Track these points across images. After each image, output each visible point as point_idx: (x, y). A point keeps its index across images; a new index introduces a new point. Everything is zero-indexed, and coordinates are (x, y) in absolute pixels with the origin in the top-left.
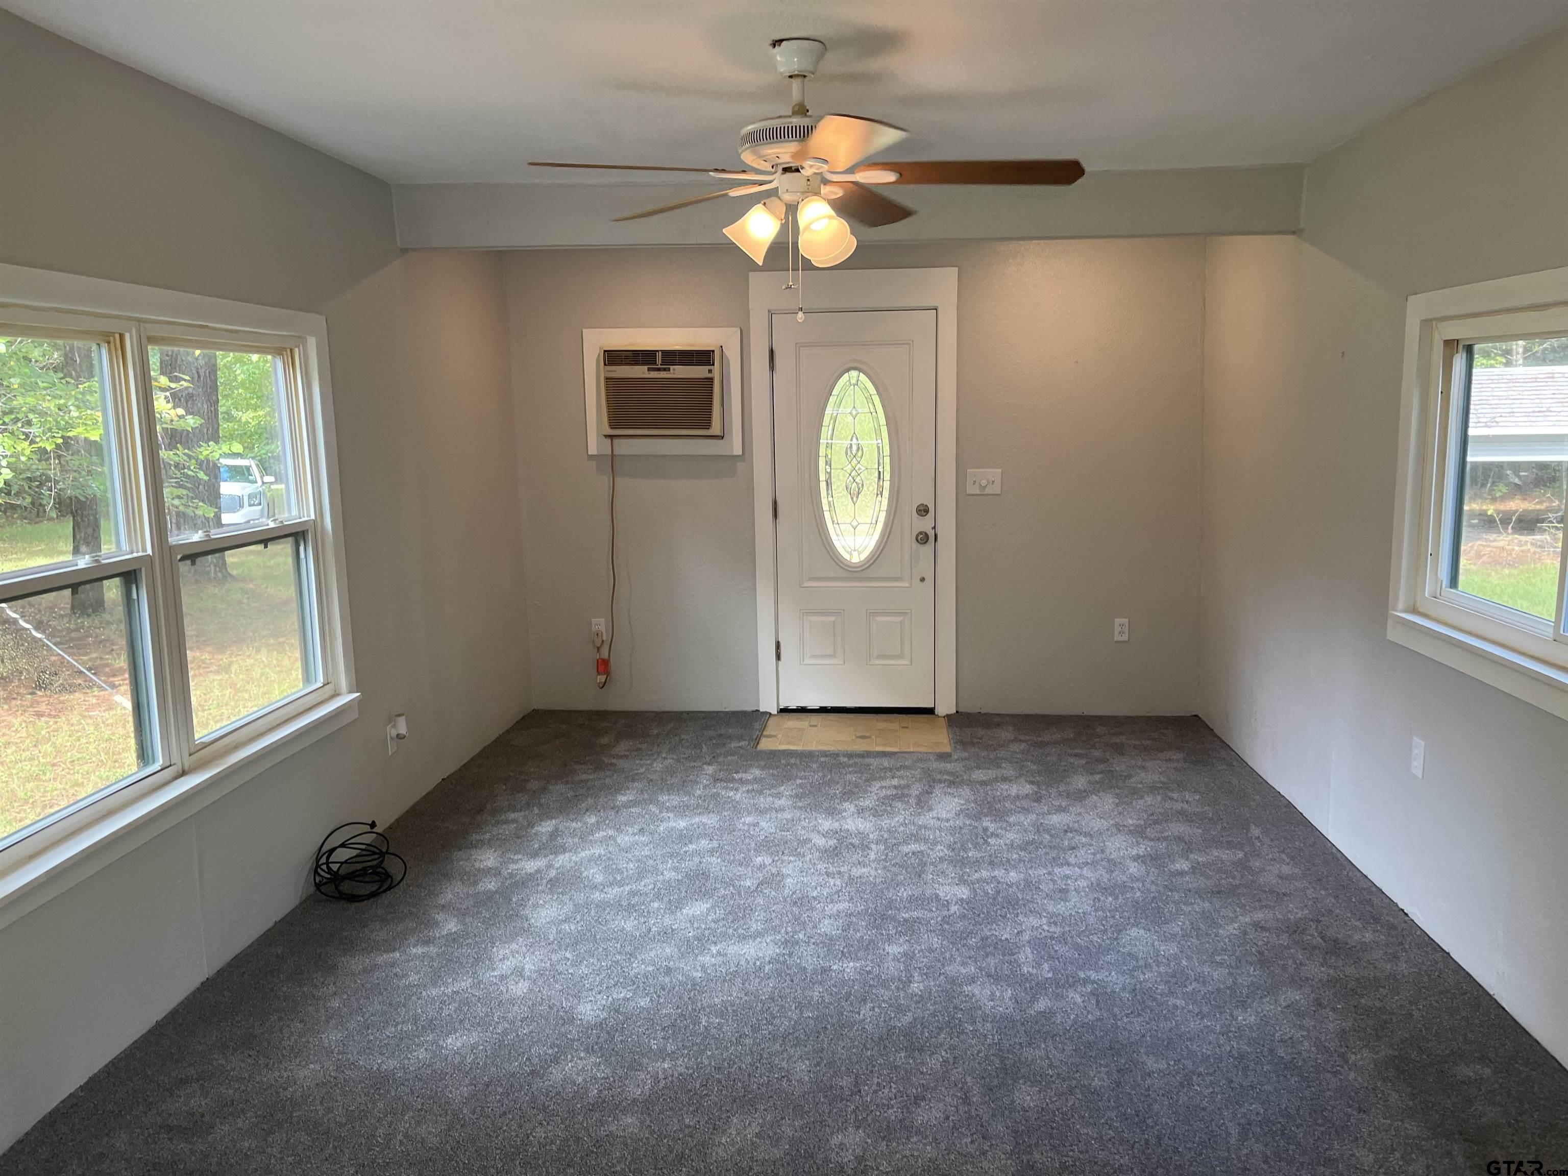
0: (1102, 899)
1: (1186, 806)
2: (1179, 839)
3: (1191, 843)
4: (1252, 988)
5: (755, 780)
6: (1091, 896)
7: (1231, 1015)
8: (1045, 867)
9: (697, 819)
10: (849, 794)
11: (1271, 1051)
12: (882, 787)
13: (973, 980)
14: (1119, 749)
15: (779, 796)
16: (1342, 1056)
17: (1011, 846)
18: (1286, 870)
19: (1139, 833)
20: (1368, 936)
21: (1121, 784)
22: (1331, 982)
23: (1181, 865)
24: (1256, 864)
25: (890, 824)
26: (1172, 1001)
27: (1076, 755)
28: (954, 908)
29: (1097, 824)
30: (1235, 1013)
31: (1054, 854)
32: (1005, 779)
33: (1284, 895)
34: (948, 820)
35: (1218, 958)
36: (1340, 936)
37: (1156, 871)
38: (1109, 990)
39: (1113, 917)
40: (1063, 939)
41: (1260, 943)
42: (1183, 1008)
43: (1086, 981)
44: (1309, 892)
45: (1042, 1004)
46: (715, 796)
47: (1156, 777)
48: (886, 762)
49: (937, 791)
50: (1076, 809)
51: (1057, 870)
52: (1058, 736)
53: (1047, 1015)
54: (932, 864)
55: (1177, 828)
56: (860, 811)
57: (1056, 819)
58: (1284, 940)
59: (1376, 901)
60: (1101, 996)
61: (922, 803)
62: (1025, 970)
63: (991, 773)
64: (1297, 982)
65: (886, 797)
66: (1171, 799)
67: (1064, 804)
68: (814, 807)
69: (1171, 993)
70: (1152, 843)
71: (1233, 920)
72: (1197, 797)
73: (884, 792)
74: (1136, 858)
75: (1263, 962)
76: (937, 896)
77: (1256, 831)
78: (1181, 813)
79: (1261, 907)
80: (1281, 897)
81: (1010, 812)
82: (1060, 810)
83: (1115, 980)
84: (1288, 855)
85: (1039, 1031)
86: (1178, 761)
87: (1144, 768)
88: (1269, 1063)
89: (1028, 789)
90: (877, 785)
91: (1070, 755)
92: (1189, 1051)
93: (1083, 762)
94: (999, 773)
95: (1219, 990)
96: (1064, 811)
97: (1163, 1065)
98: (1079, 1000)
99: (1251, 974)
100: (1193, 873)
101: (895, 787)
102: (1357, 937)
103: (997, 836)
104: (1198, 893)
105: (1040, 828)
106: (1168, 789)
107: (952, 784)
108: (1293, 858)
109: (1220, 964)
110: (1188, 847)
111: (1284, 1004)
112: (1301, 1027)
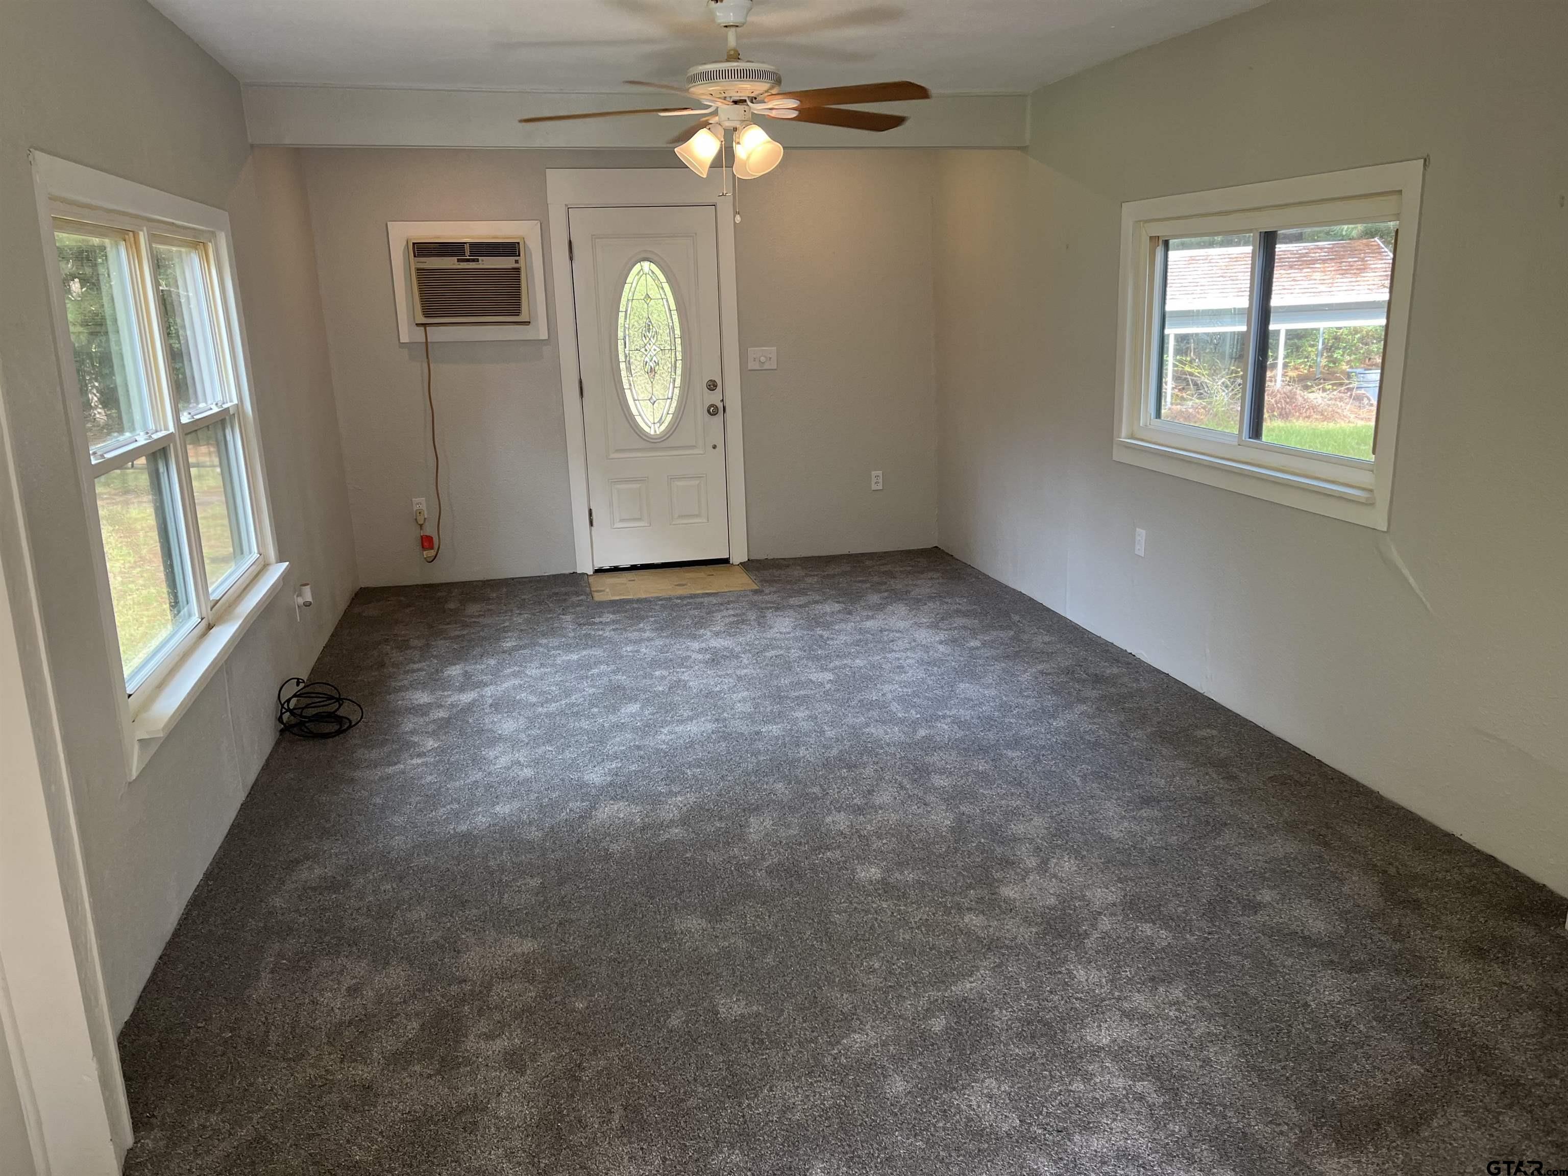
0: (930, 669)
1: (960, 607)
2: (965, 628)
3: (974, 629)
4: (1055, 708)
5: (614, 622)
6: (921, 668)
7: (1048, 722)
8: (879, 654)
9: (584, 653)
10: (700, 623)
11: (1081, 738)
12: (723, 617)
13: (867, 725)
14: (891, 575)
15: (642, 630)
16: (1126, 735)
17: (846, 644)
18: (1047, 639)
19: (934, 626)
20: (1115, 670)
21: (905, 597)
22: (1103, 698)
23: (973, 643)
24: (1025, 637)
25: (746, 640)
26: (1007, 720)
27: (860, 582)
28: (828, 686)
29: (901, 625)
30: (1050, 721)
31: (880, 646)
32: (816, 602)
33: (1052, 653)
34: (789, 633)
35: (1025, 694)
36: (1098, 672)
37: (959, 649)
38: (962, 720)
39: (943, 678)
40: (915, 694)
41: (1048, 682)
42: (1016, 723)
43: (944, 717)
44: (1068, 650)
45: (922, 732)
46: (587, 636)
47: (928, 590)
48: (714, 600)
49: (769, 614)
50: (881, 616)
51: (889, 655)
52: (837, 571)
53: (929, 738)
54: (795, 661)
55: (960, 621)
56: (717, 634)
57: (869, 624)
58: (1063, 678)
59: (1112, 650)
60: (958, 722)
61: (762, 623)
62: (900, 715)
63: (803, 600)
64: (1083, 701)
65: (731, 623)
66: (947, 603)
67: (870, 614)
68: (676, 635)
69: (1004, 716)
70: (946, 632)
71: (1025, 671)
72: (965, 600)
73: (727, 620)
74: (941, 642)
75: (1055, 692)
76: (811, 680)
77: (1016, 618)
78: (958, 611)
79: (1040, 662)
80: (1050, 655)
81: (832, 624)
82: (868, 618)
83: (965, 714)
84: (1043, 629)
85: (929, 747)
86: (938, 578)
87: (916, 585)
88: (1083, 743)
89: (837, 607)
90: (718, 616)
91: (855, 582)
92: (1031, 745)
93: (868, 585)
94: (810, 598)
95: (1034, 711)
96: (873, 618)
97: (1019, 754)
98: (946, 727)
99: (1050, 701)
100: (984, 647)
101: (734, 615)
102: (1108, 671)
103: (832, 639)
104: (996, 659)
105: (861, 631)
106: (940, 596)
107: (777, 609)
108: (1048, 631)
109: (1029, 697)
110: (974, 633)
111: (1078, 713)
112: (1094, 723)
